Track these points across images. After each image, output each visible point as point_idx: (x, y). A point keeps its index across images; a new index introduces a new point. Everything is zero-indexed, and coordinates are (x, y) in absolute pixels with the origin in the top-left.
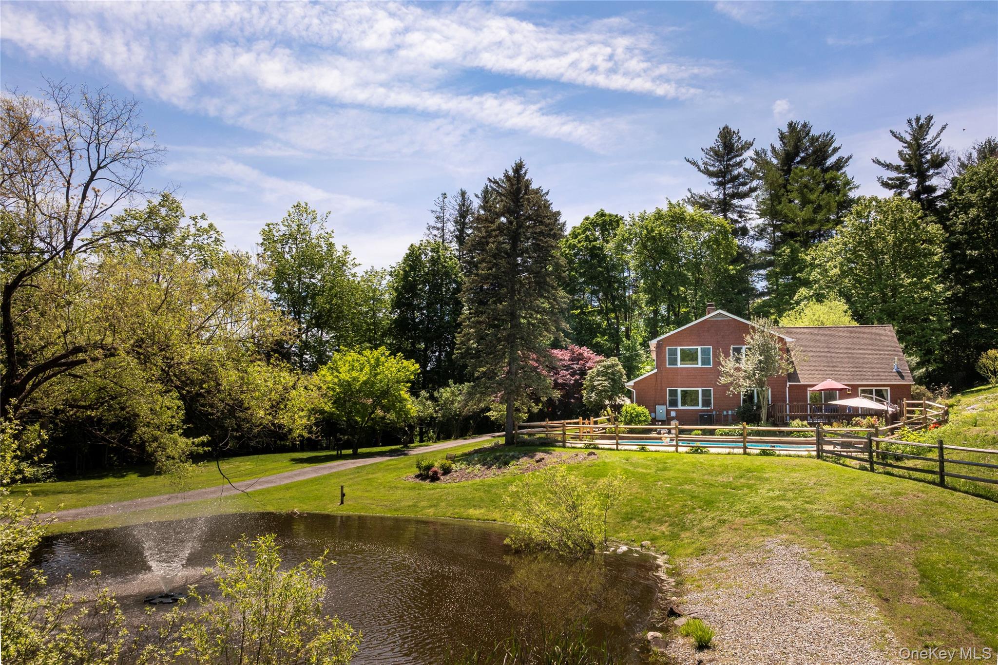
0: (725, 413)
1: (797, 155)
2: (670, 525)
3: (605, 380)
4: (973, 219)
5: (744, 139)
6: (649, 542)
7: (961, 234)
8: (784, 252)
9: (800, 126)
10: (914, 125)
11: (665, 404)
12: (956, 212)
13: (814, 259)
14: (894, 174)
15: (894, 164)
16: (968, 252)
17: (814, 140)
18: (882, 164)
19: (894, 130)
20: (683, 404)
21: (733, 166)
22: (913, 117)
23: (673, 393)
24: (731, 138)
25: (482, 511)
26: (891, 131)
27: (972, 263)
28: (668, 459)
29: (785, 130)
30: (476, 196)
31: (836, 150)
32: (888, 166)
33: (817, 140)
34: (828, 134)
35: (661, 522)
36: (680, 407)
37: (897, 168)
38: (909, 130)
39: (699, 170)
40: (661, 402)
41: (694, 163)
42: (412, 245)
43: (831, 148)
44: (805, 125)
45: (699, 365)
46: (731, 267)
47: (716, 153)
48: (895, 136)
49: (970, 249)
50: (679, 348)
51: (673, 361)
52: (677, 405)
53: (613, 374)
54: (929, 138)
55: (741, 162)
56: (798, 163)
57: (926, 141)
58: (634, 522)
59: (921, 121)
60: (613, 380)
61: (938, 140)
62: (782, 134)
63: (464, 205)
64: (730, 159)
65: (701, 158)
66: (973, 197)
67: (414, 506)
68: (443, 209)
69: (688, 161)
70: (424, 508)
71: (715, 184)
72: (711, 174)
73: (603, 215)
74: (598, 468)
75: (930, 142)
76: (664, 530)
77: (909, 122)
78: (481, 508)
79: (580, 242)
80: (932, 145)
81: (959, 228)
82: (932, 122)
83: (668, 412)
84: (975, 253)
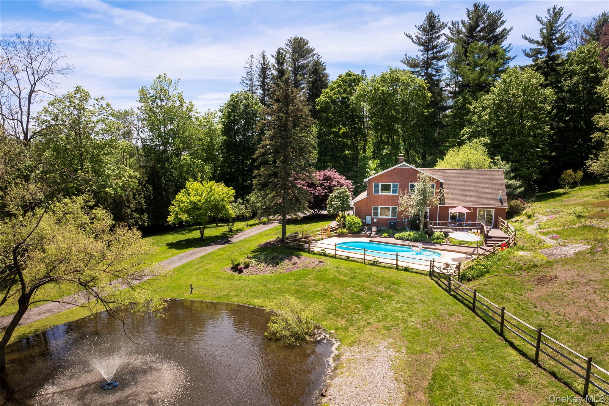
0: (403, 221)
1: (478, 26)
2: (346, 320)
3: (338, 201)
4: (575, 84)
5: (442, 21)
6: (334, 331)
7: (567, 92)
8: (459, 100)
9: (481, 6)
10: (552, 13)
11: (371, 215)
12: (566, 77)
13: (475, 108)
14: (535, 46)
15: (536, 39)
16: (568, 105)
17: (489, 16)
18: (528, 39)
19: (539, 16)
20: (381, 215)
21: (434, 39)
22: (551, 8)
23: (376, 209)
24: (434, 20)
25: (261, 301)
26: (537, 16)
27: (570, 112)
28: (358, 269)
29: (472, 8)
30: (272, 56)
31: (503, 23)
32: (531, 41)
33: (491, 16)
34: (499, 12)
35: (343, 317)
36: (379, 217)
37: (537, 42)
38: (547, 16)
39: (413, 41)
40: (369, 214)
41: (410, 37)
42: (232, 95)
43: (500, 22)
44: (484, 6)
45: (391, 194)
46: (426, 111)
47: (424, 30)
48: (539, 20)
49: (569, 104)
50: (380, 184)
51: (377, 191)
52: (377, 215)
53: (343, 197)
54: (559, 22)
55: (439, 36)
56: (478, 32)
57: (557, 25)
58: (331, 315)
59: (557, 10)
60: (343, 201)
61: (564, 25)
62: (469, 12)
63: (264, 64)
64: (433, 34)
65: (415, 33)
66: (577, 68)
67: (228, 295)
68: (251, 66)
69: (406, 35)
70: (233, 297)
71: (422, 51)
72: (420, 44)
73: (350, 75)
74: (322, 273)
75: (560, 25)
76: (343, 323)
77: (549, 10)
78: (260, 298)
79: (335, 94)
80: (560, 28)
81: (566, 88)
82: (562, 12)
83: (373, 219)
84: (572, 106)
